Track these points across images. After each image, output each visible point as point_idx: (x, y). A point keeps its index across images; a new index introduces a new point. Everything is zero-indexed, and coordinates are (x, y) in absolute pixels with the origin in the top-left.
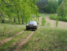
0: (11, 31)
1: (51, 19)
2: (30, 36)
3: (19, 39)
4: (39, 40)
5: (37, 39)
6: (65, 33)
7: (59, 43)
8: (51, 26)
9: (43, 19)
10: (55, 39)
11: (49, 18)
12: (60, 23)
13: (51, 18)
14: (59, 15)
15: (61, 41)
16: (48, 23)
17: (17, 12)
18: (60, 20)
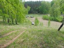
1: (44, 20)
5: (22, 40)
6: (54, 33)
9: (36, 19)
14: (51, 16)
18: (52, 20)
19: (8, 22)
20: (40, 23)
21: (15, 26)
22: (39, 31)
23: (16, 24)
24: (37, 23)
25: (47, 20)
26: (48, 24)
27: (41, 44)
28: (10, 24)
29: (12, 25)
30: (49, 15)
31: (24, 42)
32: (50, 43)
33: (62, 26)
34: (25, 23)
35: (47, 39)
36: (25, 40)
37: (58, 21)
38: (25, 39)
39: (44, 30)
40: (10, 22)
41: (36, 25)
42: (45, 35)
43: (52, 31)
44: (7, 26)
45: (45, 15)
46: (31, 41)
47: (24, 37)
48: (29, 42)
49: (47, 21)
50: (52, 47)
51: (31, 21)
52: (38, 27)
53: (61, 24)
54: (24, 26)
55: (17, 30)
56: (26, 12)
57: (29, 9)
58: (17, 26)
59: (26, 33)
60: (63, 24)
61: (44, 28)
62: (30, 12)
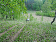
0: (4, 27)
2: (20, 30)
3: (12, 33)
4: (28, 33)
7: (45, 35)
8: (38, 21)
9: (31, 15)
10: (41, 32)
12: (45, 18)
13: (37, 14)
14: (43, 12)
15: (46, 33)
16: (35, 18)
17: (9, 10)
18: (45, 15)
19: (7, 18)
23: (14, 19)
25: (40, 15)
33: (54, 20)
35: (46, 31)
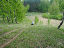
5: (22, 39)
6: (54, 31)
8: (44, 24)
11: (42, 17)
20: (39, 22)
21: (15, 24)
22: (39, 29)
23: (16, 22)
24: (37, 22)
25: (47, 18)
26: (47, 22)
27: (41, 42)
28: (10, 23)
29: (11, 24)
30: (49, 13)
31: (24, 41)
32: (50, 41)
34: (25, 22)
35: (47, 37)
36: (25, 39)
37: (57, 19)
38: (25, 37)
39: (44, 29)
40: (9, 21)
41: (36, 24)
42: (45, 33)
43: (52, 29)
44: (7, 25)
45: (45, 13)
46: (31, 39)
47: (24, 35)
48: (29, 41)
49: (47, 20)
50: (52, 44)
51: (31, 19)
52: (38, 26)
53: (61, 22)
54: (24, 25)
55: (16, 29)
56: (25, 10)
57: (29, 8)
58: (17, 25)
59: (26, 31)
60: (62, 22)
61: (44, 26)
62: (30, 11)
